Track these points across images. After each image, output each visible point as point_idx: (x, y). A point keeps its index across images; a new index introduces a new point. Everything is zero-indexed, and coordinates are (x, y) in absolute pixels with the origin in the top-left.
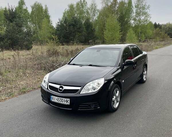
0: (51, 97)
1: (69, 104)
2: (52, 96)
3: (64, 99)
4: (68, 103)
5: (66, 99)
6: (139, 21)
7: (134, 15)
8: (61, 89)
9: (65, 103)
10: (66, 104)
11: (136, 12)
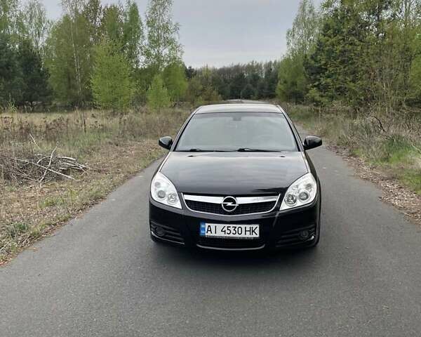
0: (203, 226)
1: (258, 236)
2: (207, 225)
3: (243, 226)
4: (254, 235)
5: (248, 227)
6: (158, 57)
7: (145, 42)
8: (230, 204)
9: (248, 235)
10: (252, 236)
11: (150, 37)
